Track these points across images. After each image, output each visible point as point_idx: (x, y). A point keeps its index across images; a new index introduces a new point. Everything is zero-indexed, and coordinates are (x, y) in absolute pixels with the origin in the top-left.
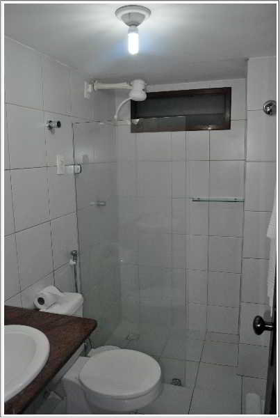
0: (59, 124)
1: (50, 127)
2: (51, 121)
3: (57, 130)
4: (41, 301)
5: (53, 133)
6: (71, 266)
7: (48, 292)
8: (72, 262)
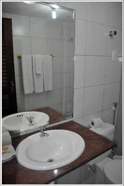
0: (115, 33)
1: (111, 35)
2: (111, 32)
3: (114, 36)
4: (93, 124)
5: (112, 38)
6: (113, 110)
7: (97, 120)
8: (114, 108)
